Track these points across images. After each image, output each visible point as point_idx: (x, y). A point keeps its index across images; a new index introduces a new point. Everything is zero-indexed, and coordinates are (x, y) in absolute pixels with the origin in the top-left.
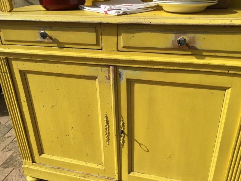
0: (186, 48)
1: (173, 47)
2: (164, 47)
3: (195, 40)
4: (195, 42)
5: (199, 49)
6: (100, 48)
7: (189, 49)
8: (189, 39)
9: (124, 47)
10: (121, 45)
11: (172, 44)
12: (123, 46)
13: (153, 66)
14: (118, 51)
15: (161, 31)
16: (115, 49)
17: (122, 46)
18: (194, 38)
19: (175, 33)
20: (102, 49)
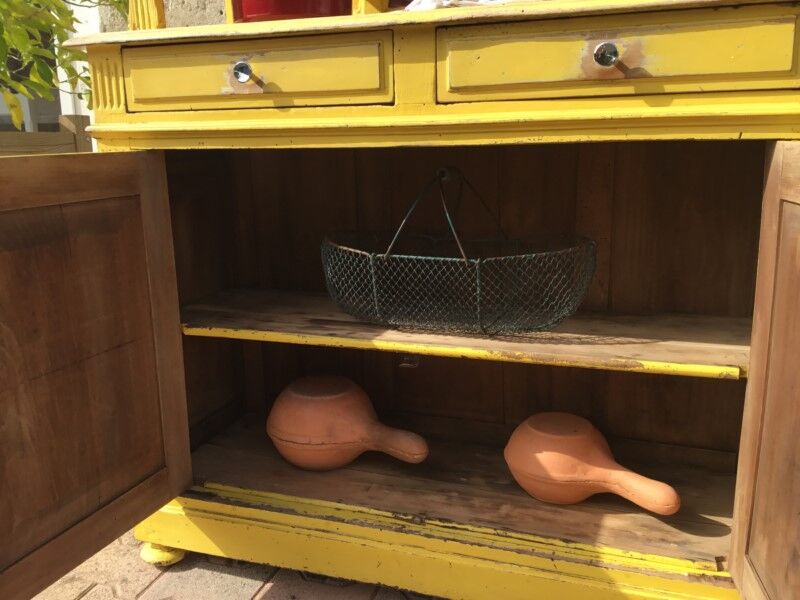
0: (620, 75)
1: (584, 76)
2: (561, 79)
3: (643, 52)
4: (642, 57)
5: (654, 75)
6: (389, 100)
7: (626, 78)
8: (625, 49)
9: (454, 90)
10: (446, 83)
11: (582, 67)
12: (451, 88)
13: (532, 138)
14: (438, 103)
15: (551, 35)
16: (430, 98)
17: (448, 88)
18: (639, 46)
19: (588, 36)
20: (392, 104)
